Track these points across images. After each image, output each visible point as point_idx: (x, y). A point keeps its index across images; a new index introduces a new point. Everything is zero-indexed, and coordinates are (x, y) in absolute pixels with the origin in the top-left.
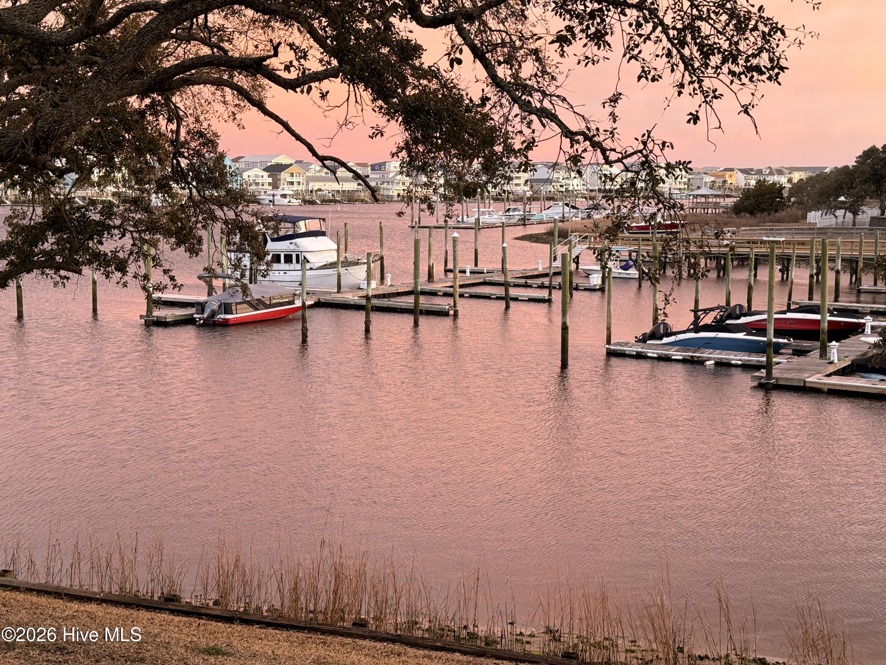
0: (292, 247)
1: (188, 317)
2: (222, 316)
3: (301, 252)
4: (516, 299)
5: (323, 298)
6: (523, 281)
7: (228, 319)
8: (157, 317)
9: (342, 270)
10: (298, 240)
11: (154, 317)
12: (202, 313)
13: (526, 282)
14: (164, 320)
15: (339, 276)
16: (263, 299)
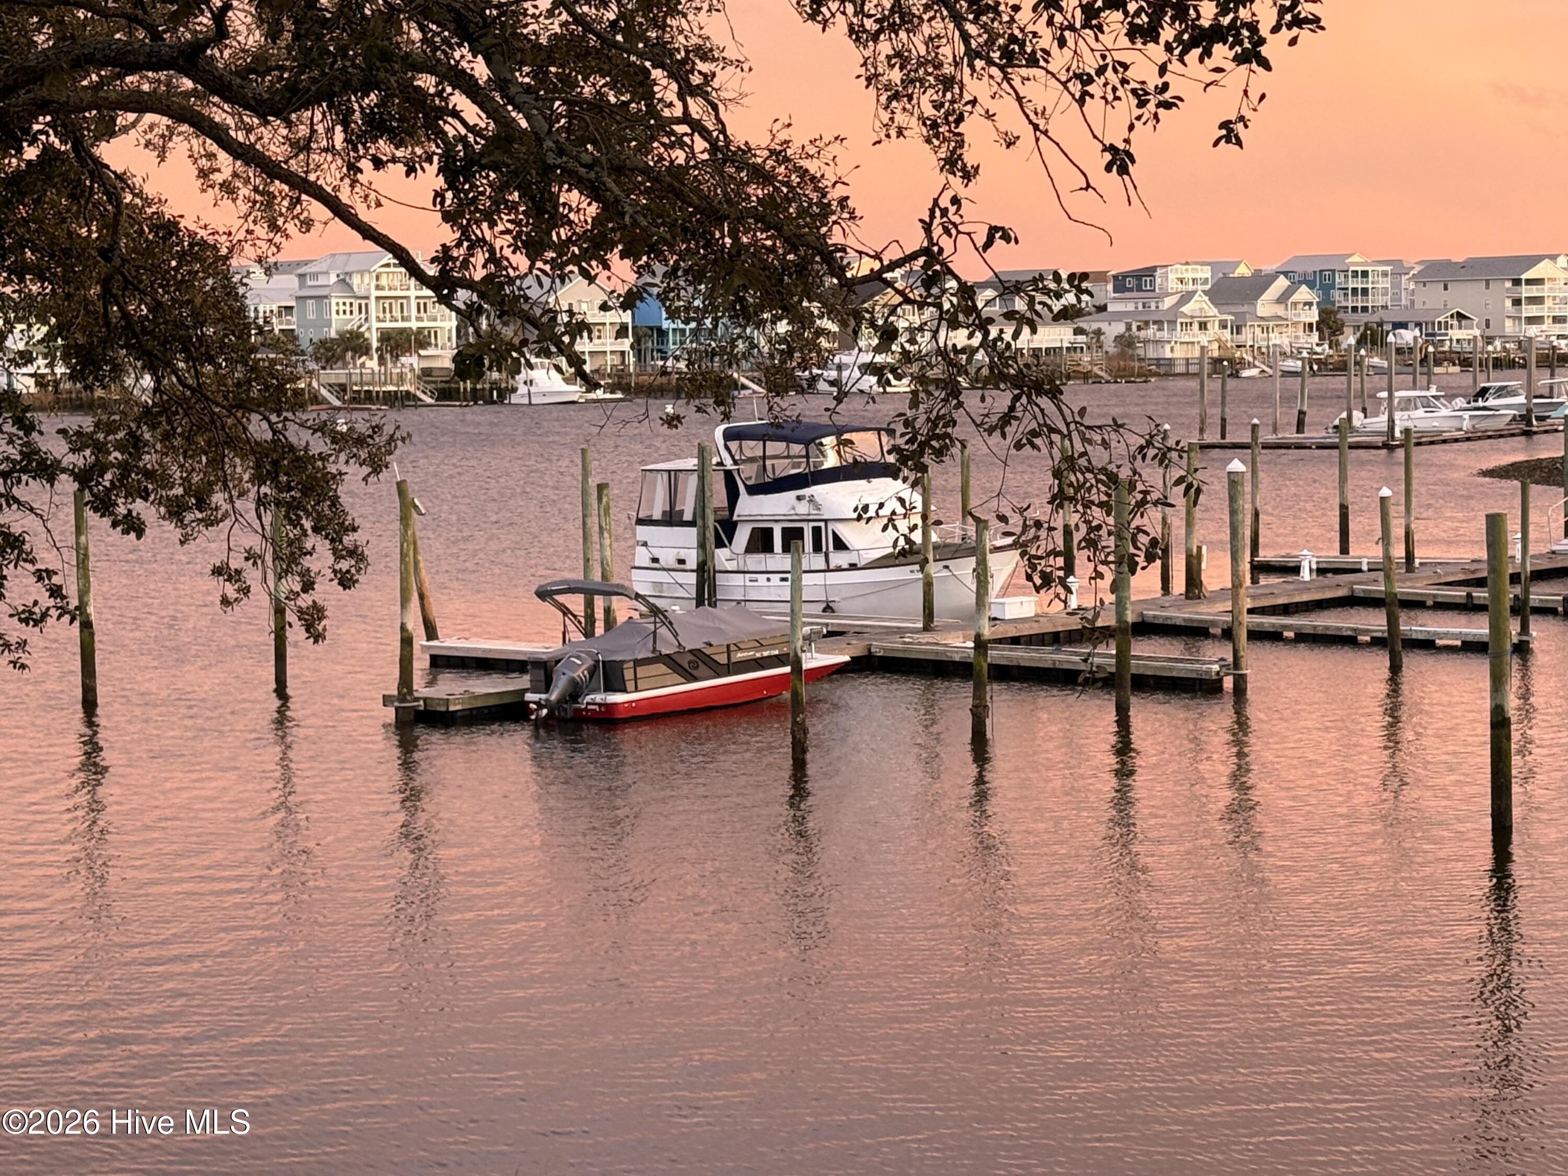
0: (803, 508)
1: (507, 700)
2: (599, 697)
3: (826, 521)
4: (1427, 645)
5: (880, 647)
6: (1459, 593)
7: (615, 705)
8: (425, 700)
9: (934, 569)
10: (818, 491)
11: (417, 699)
12: (547, 690)
13: (1469, 596)
14: (443, 709)
15: (928, 586)
16: (708, 651)
